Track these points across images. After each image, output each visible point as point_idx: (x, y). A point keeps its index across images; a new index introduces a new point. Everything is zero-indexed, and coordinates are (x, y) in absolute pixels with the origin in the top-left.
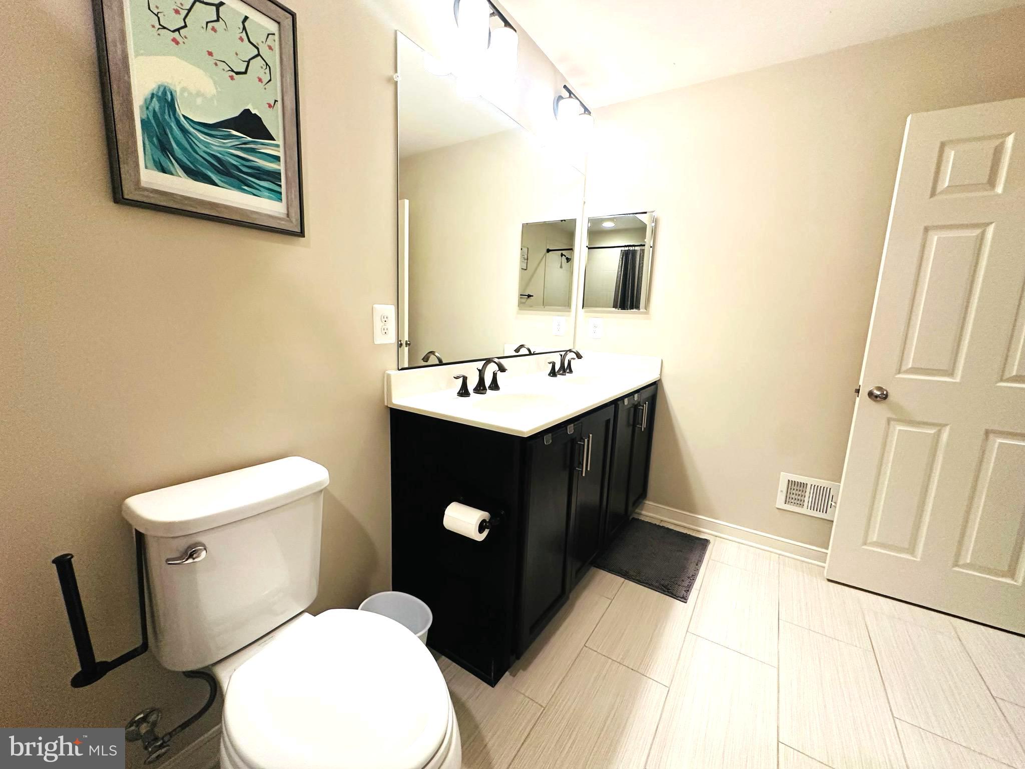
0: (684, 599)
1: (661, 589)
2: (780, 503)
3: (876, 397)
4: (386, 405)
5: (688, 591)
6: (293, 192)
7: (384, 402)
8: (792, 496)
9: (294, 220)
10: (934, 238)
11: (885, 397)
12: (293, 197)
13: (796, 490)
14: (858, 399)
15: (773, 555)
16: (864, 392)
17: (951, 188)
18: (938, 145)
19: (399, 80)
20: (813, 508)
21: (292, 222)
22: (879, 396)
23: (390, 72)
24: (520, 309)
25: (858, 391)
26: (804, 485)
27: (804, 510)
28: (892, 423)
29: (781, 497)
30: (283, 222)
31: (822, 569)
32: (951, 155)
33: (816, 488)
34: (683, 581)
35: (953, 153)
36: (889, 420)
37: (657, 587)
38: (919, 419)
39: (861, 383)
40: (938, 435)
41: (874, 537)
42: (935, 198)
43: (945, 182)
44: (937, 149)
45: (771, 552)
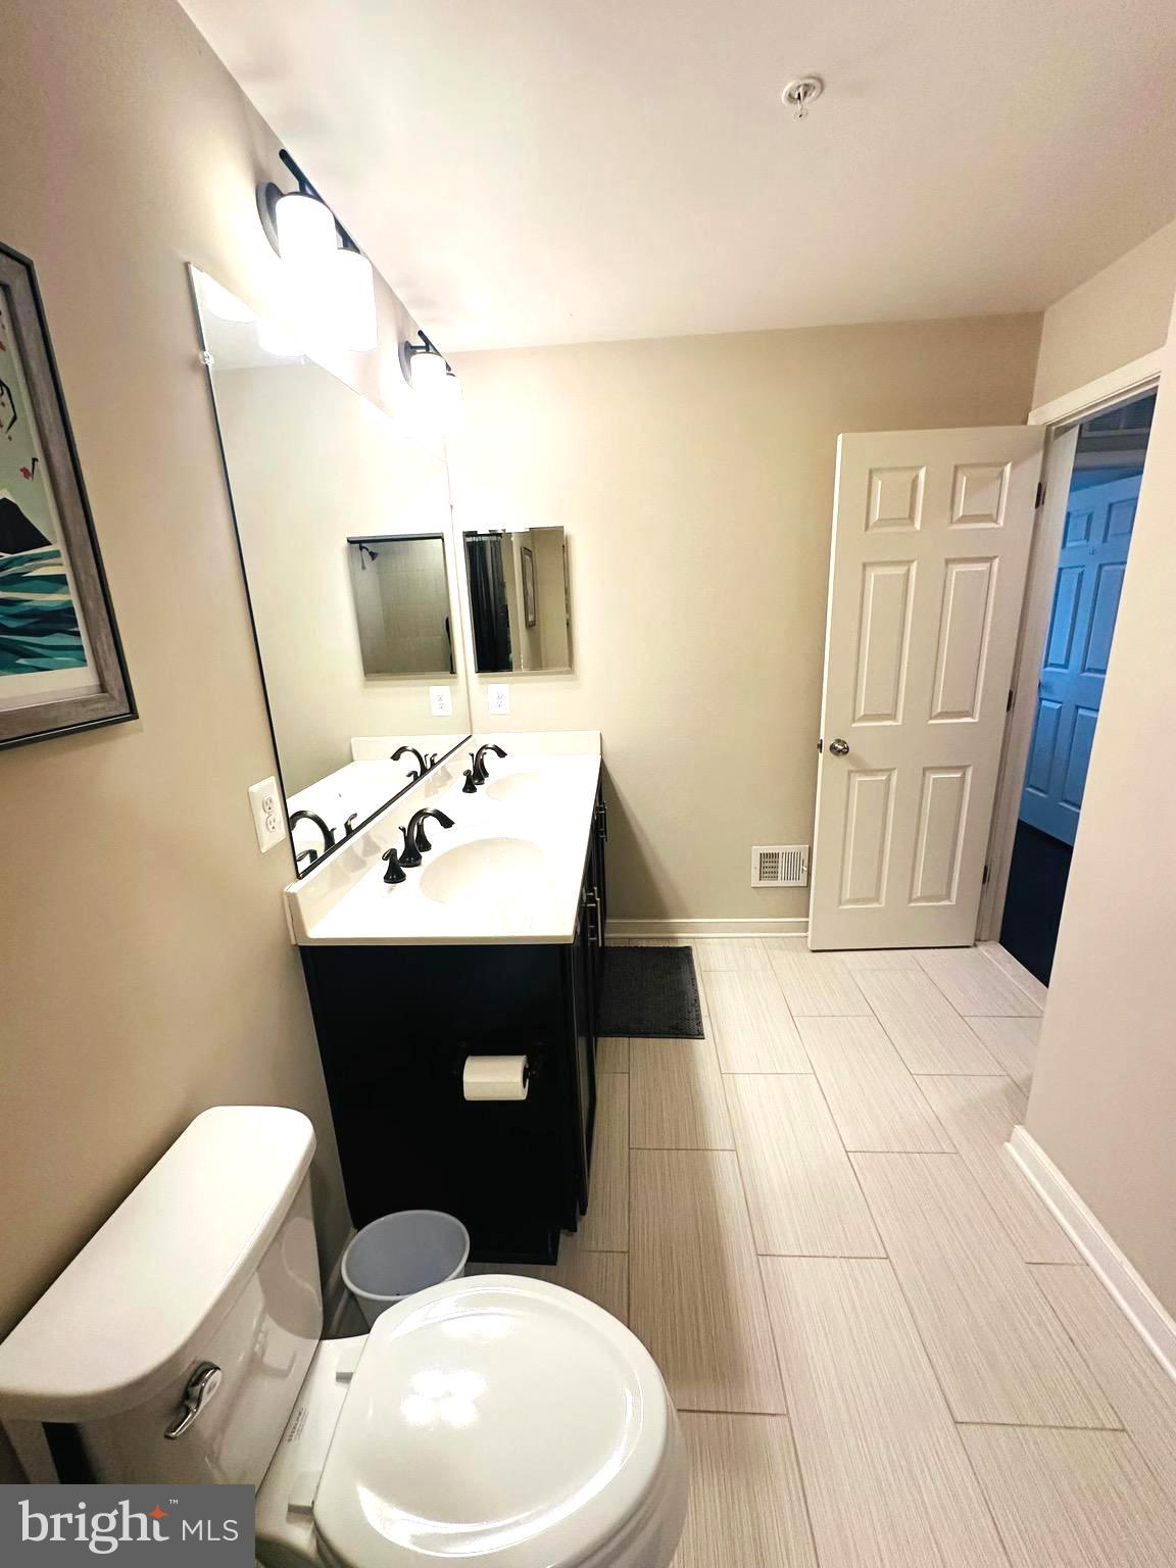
0: (700, 1035)
1: (674, 1034)
2: (755, 881)
3: (840, 751)
4: (293, 942)
5: (700, 1023)
6: (104, 638)
7: (290, 940)
8: (766, 870)
9: (116, 694)
10: (872, 574)
11: (845, 751)
12: (106, 647)
13: (769, 862)
14: (821, 755)
15: (756, 940)
16: (826, 746)
17: (882, 522)
18: (868, 472)
19: (210, 362)
20: (787, 878)
21: (112, 698)
22: (840, 750)
23: (194, 349)
24: (368, 680)
25: (820, 746)
26: (776, 855)
27: (779, 883)
28: (852, 775)
29: (755, 873)
30: (100, 705)
31: (803, 940)
32: (878, 484)
33: (787, 855)
34: (689, 1012)
35: (880, 482)
36: (850, 772)
37: (668, 1033)
38: (875, 767)
39: (822, 737)
40: (889, 780)
41: (847, 895)
42: (868, 532)
43: (875, 516)
44: (867, 476)
45: (752, 937)
